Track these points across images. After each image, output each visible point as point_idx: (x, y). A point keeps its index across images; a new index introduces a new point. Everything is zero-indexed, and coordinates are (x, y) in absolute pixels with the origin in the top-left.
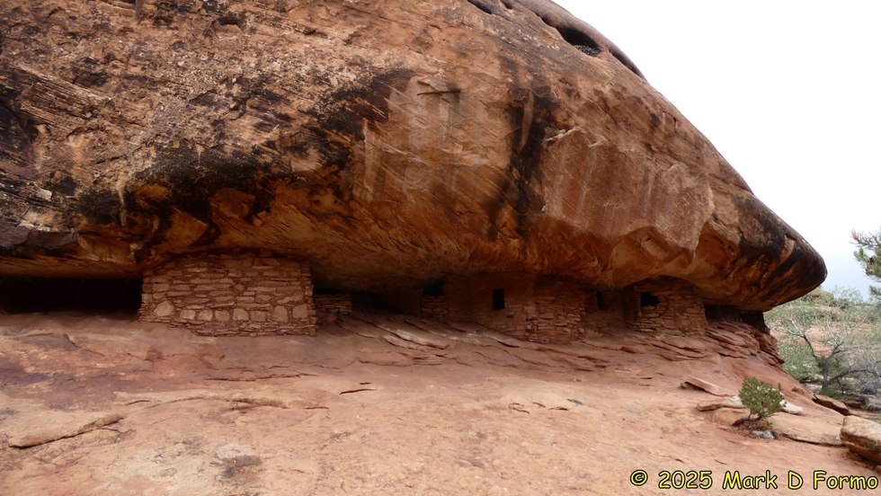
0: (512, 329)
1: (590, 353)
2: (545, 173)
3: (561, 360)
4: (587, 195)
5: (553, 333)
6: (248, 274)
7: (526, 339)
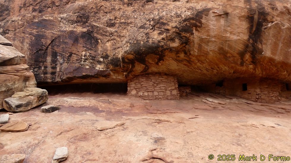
0: (250, 98)
1: (283, 107)
2: (263, 40)
3: (271, 109)
4: (281, 47)
5: (267, 99)
6: (158, 81)
7: (256, 101)
